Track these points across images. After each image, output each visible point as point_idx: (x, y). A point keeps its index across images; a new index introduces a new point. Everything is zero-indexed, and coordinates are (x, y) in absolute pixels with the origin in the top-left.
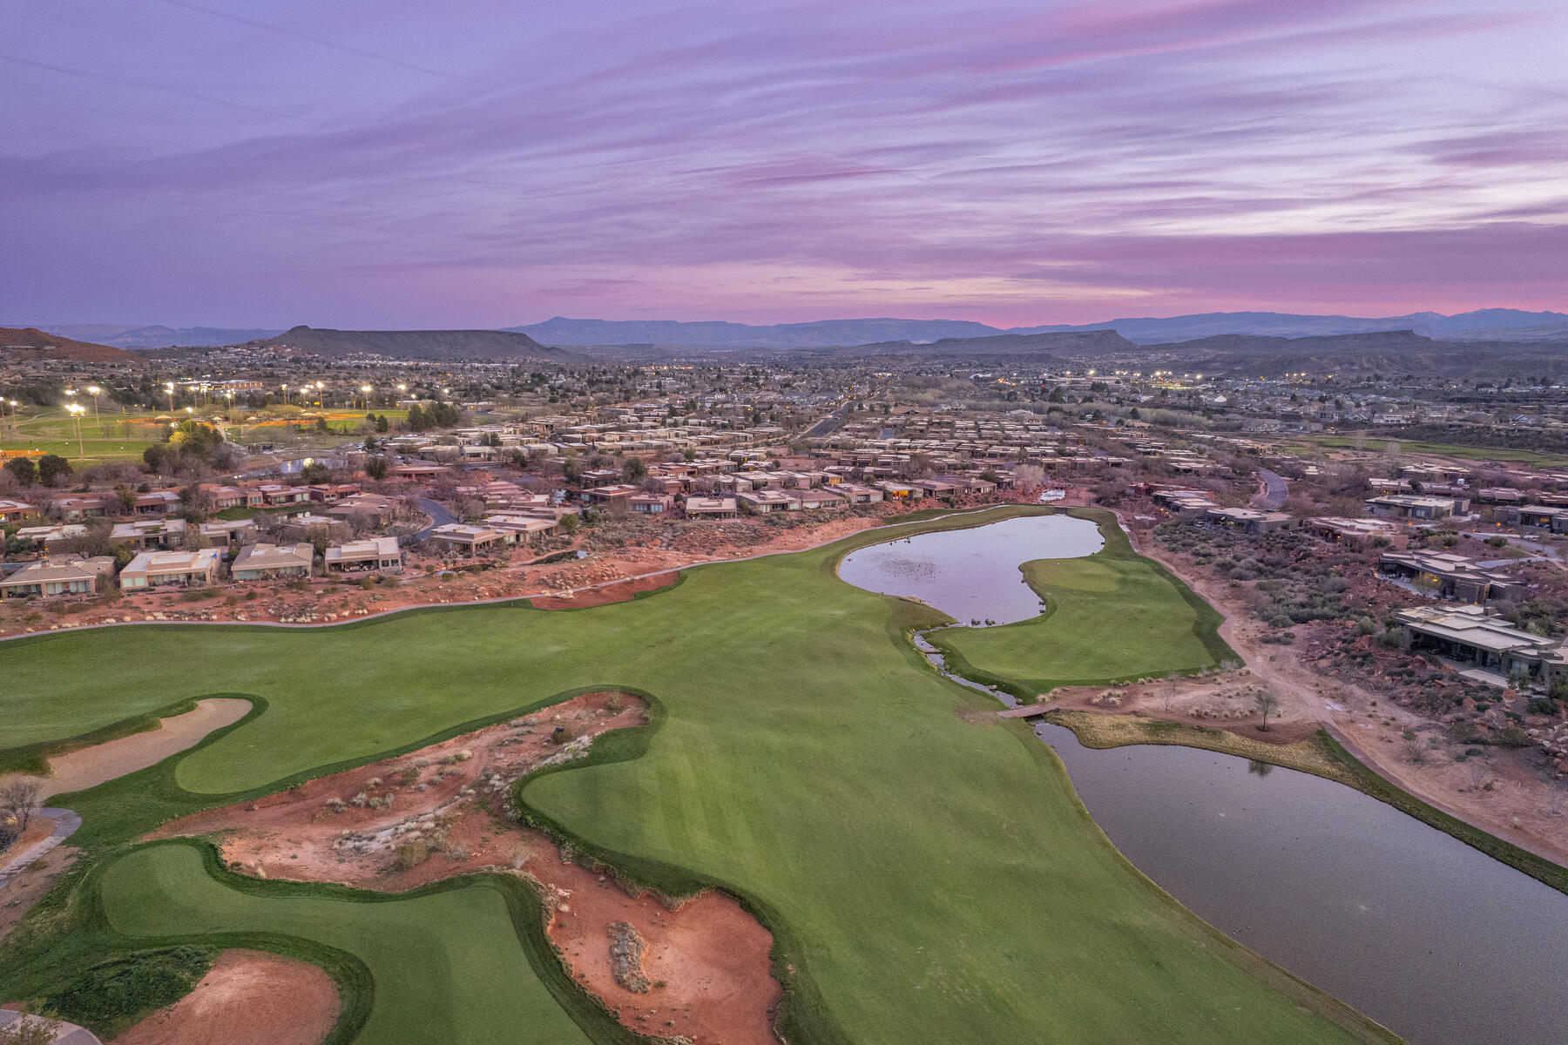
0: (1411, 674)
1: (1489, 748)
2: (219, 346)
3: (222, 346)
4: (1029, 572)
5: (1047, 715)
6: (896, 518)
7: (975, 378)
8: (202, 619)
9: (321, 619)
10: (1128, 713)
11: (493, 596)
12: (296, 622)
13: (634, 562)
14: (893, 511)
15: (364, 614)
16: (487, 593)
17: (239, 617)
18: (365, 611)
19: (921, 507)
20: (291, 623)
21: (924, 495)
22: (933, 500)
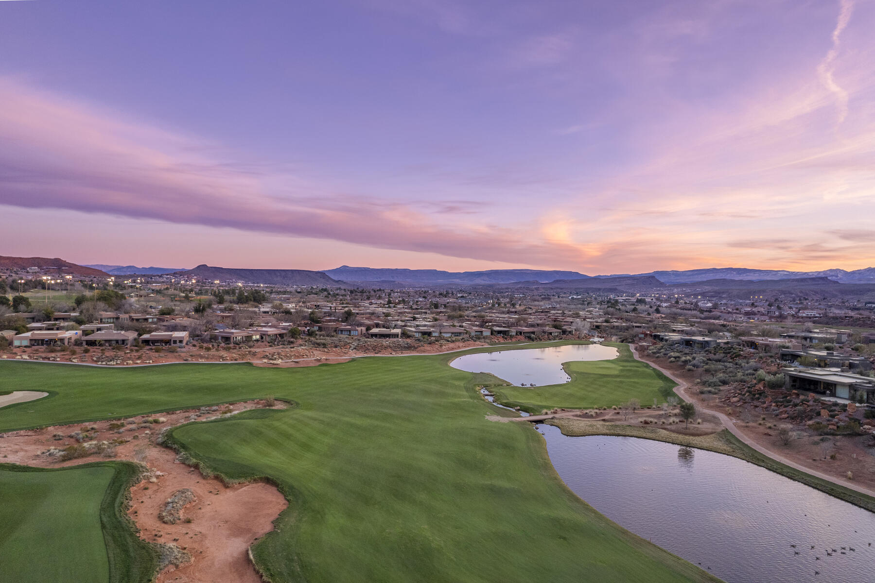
0: (790, 401)
1: (837, 437)
4: (566, 366)
5: (546, 420)
6: (496, 344)
7: (572, 298)
8: (50, 360)
9: (122, 364)
10: (599, 420)
11: (232, 360)
12: (106, 364)
13: (327, 352)
14: (496, 341)
15: (149, 363)
16: (228, 358)
17: (74, 360)
18: (151, 362)
19: (514, 340)
20: (104, 364)
21: (517, 334)
22: (519, 337)
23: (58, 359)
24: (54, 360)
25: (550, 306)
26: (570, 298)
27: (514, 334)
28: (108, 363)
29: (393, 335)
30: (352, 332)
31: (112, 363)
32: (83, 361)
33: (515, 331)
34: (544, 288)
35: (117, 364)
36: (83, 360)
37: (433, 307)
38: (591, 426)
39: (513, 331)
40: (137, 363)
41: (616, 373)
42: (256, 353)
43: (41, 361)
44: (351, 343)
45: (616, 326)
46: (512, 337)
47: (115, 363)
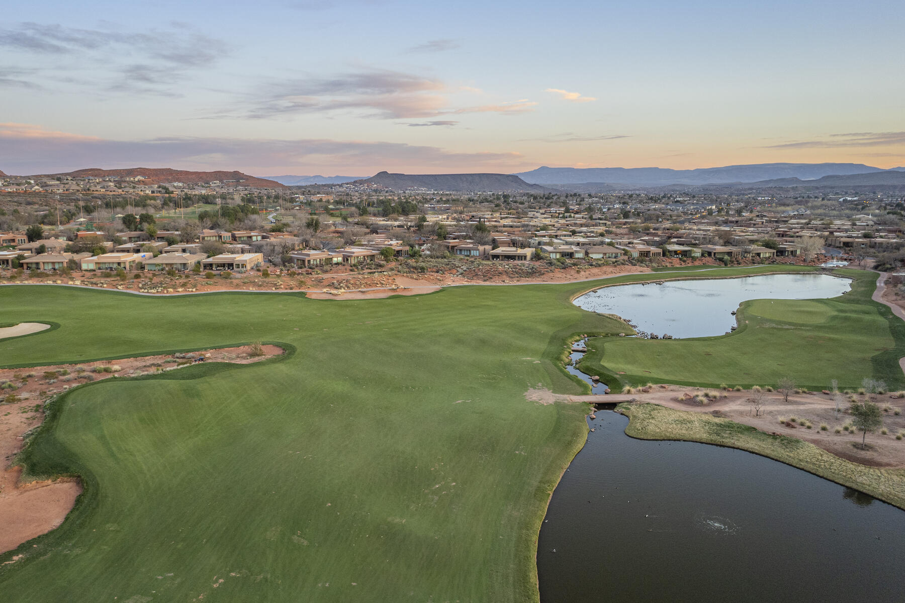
2: (338, 183)
3: (340, 183)
4: (748, 306)
5: (620, 405)
6: (666, 268)
7: (843, 200)
8: (98, 286)
9: (162, 292)
10: (706, 413)
11: (286, 289)
12: (148, 292)
13: (416, 279)
14: (668, 264)
15: (192, 291)
16: (282, 287)
17: (119, 287)
18: (194, 290)
19: (697, 263)
20: (145, 292)
21: (703, 255)
22: (708, 259)
23: (105, 286)
24: (101, 286)
25: (796, 213)
26: (841, 200)
27: (699, 255)
28: (150, 291)
29: (519, 256)
30: (472, 252)
31: (153, 291)
32: (128, 288)
33: (700, 250)
34: (805, 187)
35: (157, 292)
36: (129, 286)
37: (622, 215)
38: (683, 422)
39: (697, 252)
40: (178, 292)
41: (821, 321)
42: (323, 279)
43: (90, 287)
44: (460, 267)
45: (879, 243)
46: (694, 259)
47: (155, 291)
